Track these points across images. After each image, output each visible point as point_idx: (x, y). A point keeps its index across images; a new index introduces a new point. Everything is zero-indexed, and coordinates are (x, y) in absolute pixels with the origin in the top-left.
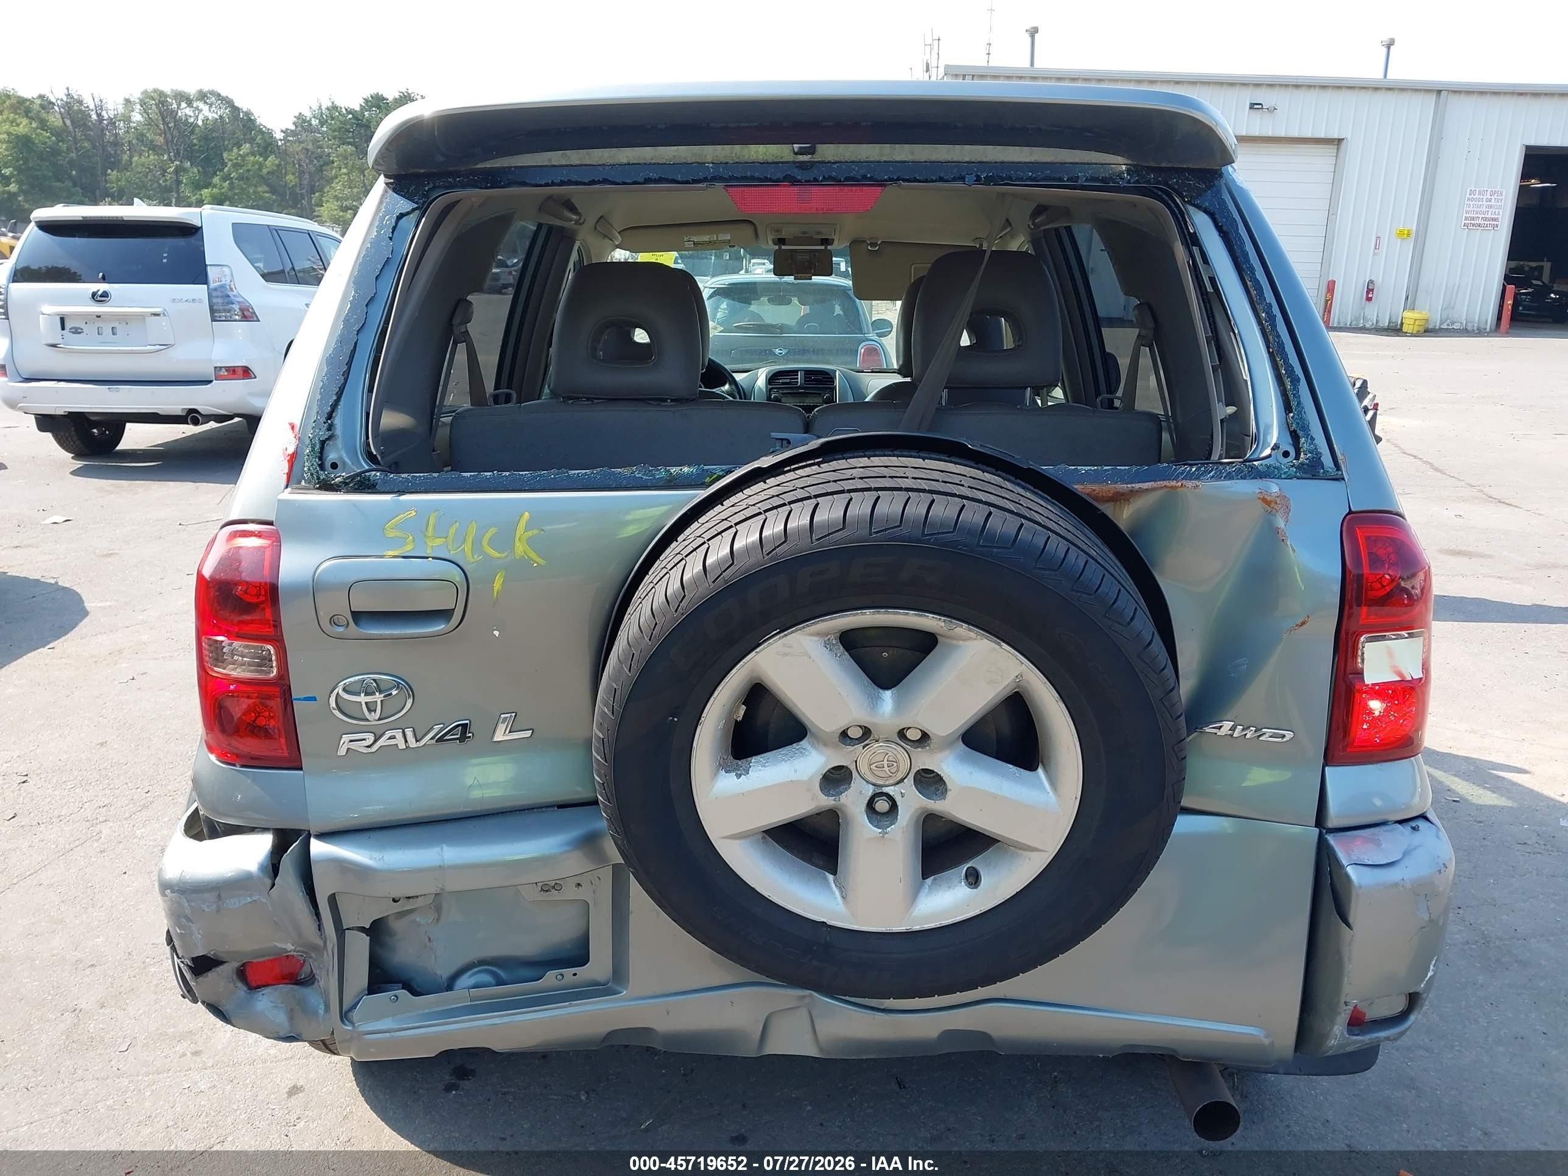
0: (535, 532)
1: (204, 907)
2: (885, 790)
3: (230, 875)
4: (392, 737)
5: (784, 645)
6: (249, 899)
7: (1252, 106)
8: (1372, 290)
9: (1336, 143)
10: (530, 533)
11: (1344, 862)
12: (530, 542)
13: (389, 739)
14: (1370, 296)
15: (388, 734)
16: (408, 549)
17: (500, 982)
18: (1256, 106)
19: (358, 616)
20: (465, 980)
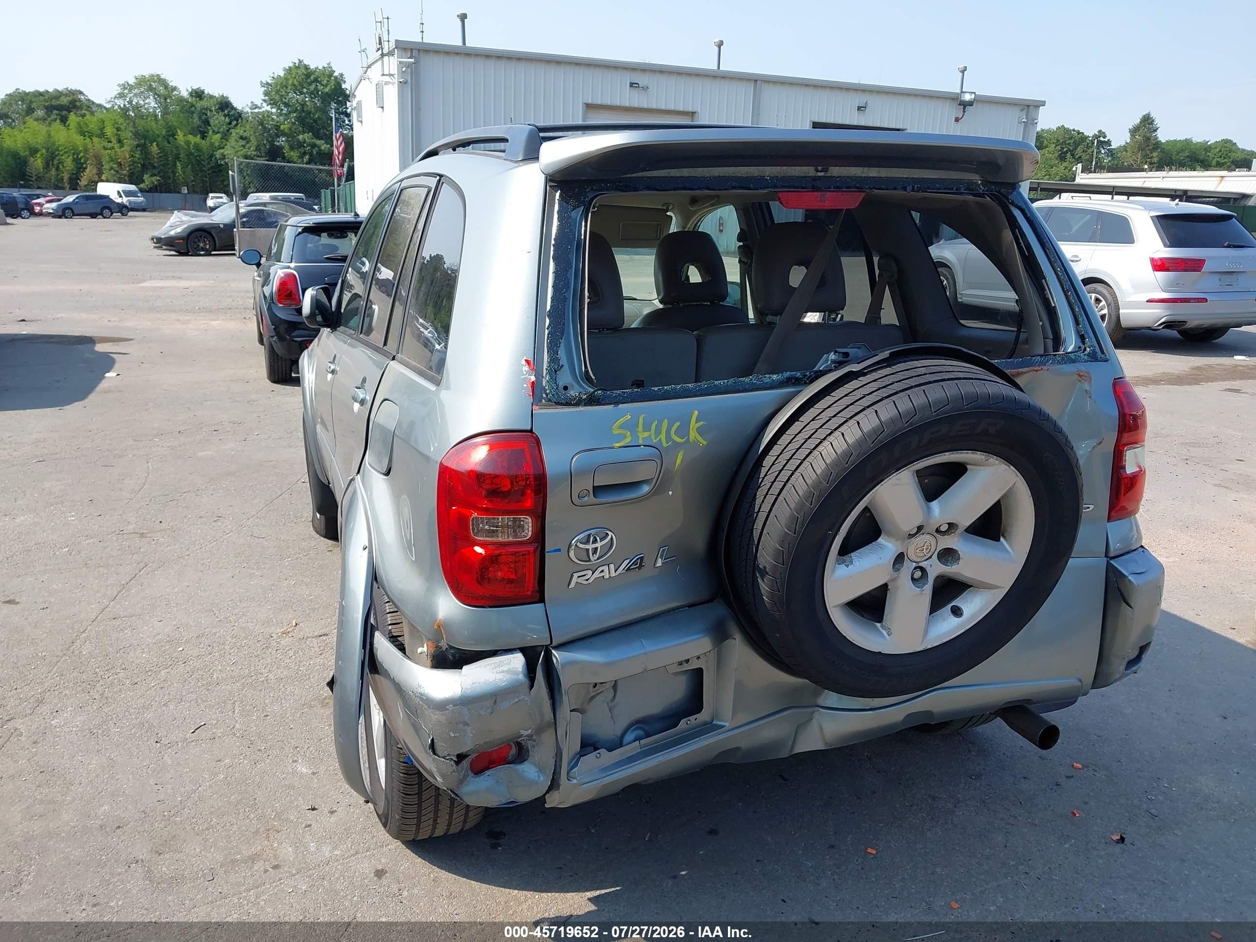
0: (701, 423)
1: (482, 712)
2: (920, 564)
3: (504, 684)
4: (602, 571)
5: (897, 479)
6: (517, 700)
7: (632, 85)
8: (722, 224)
9: (691, 115)
10: (699, 424)
11: (1126, 574)
12: (700, 431)
13: (601, 572)
14: (721, 228)
15: (600, 569)
16: (627, 441)
17: (648, 735)
18: (634, 85)
19: (598, 490)
20: (629, 737)
